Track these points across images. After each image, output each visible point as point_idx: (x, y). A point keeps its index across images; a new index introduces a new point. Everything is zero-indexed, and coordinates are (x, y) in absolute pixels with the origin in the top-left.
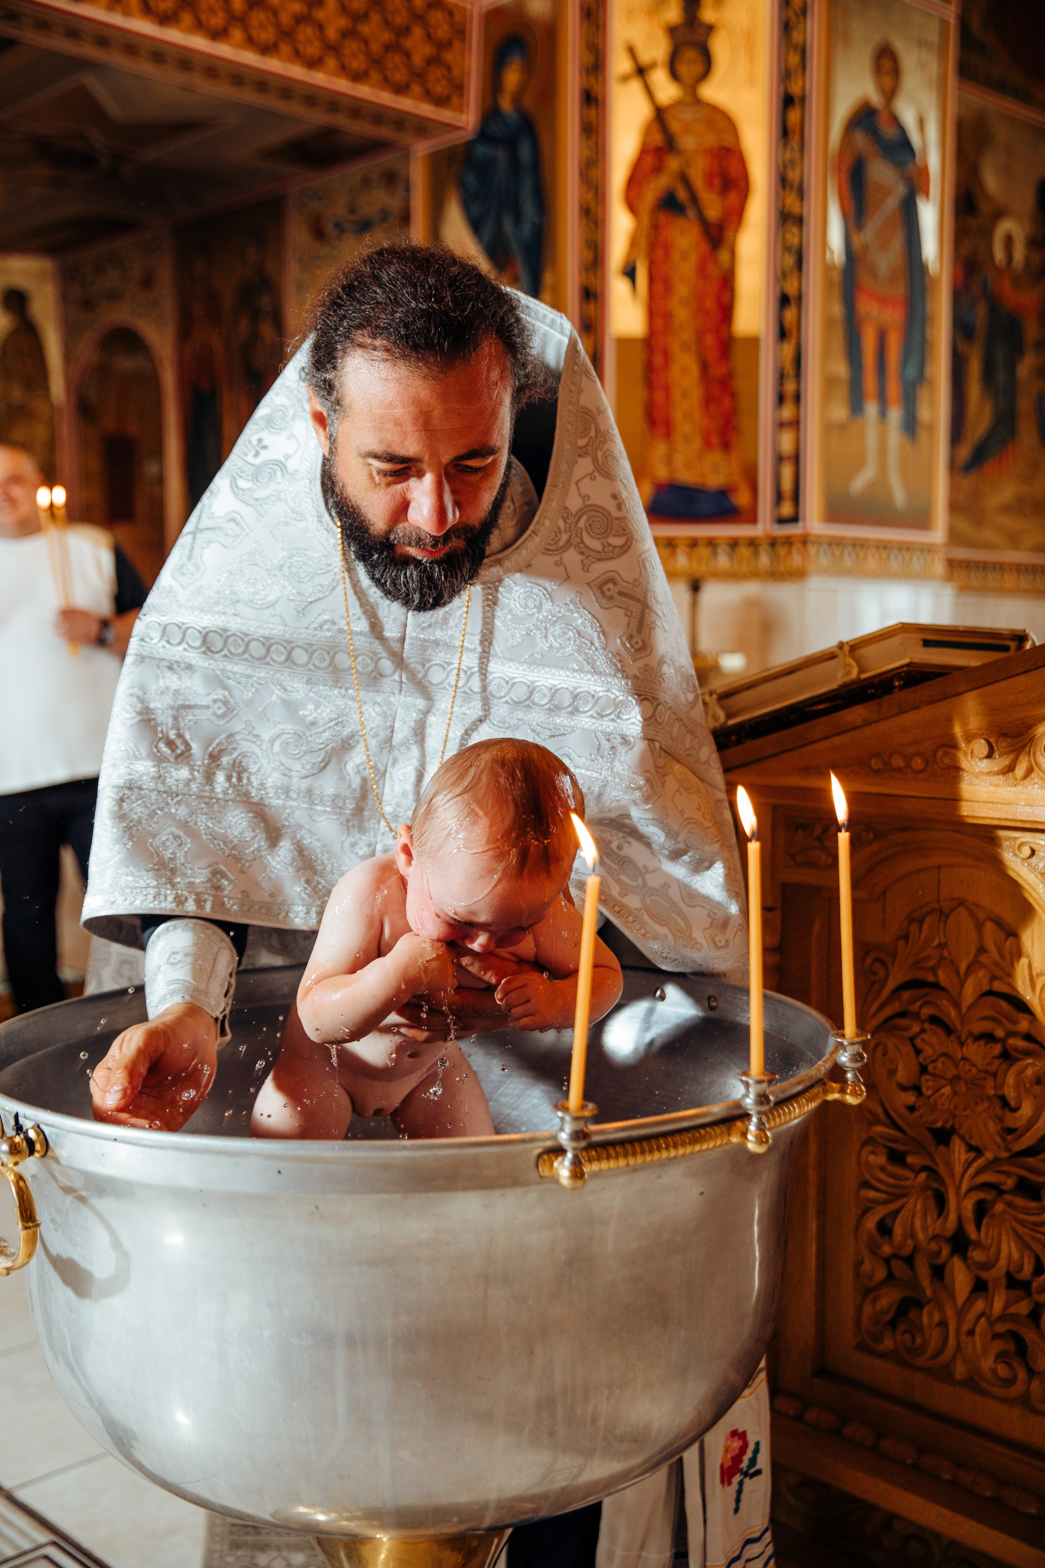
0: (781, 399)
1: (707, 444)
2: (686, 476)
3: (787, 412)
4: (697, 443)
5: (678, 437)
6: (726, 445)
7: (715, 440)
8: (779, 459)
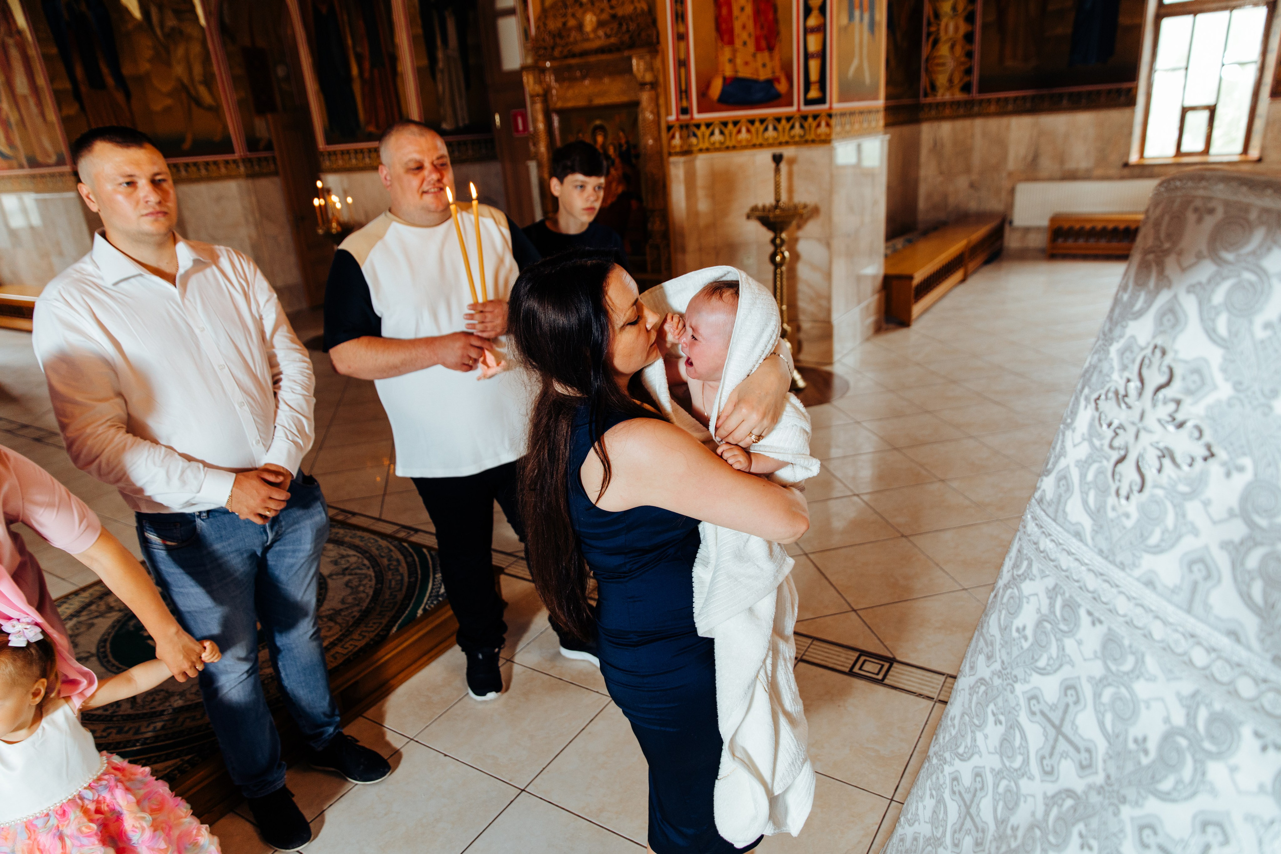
0: (808, 11)
1: (758, 48)
2: (745, 73)
3: (812, 22)
4: (751, 47)
5: (738, 43)
6: (771, 48)
7: (763, 44)
8: (807, 56)
